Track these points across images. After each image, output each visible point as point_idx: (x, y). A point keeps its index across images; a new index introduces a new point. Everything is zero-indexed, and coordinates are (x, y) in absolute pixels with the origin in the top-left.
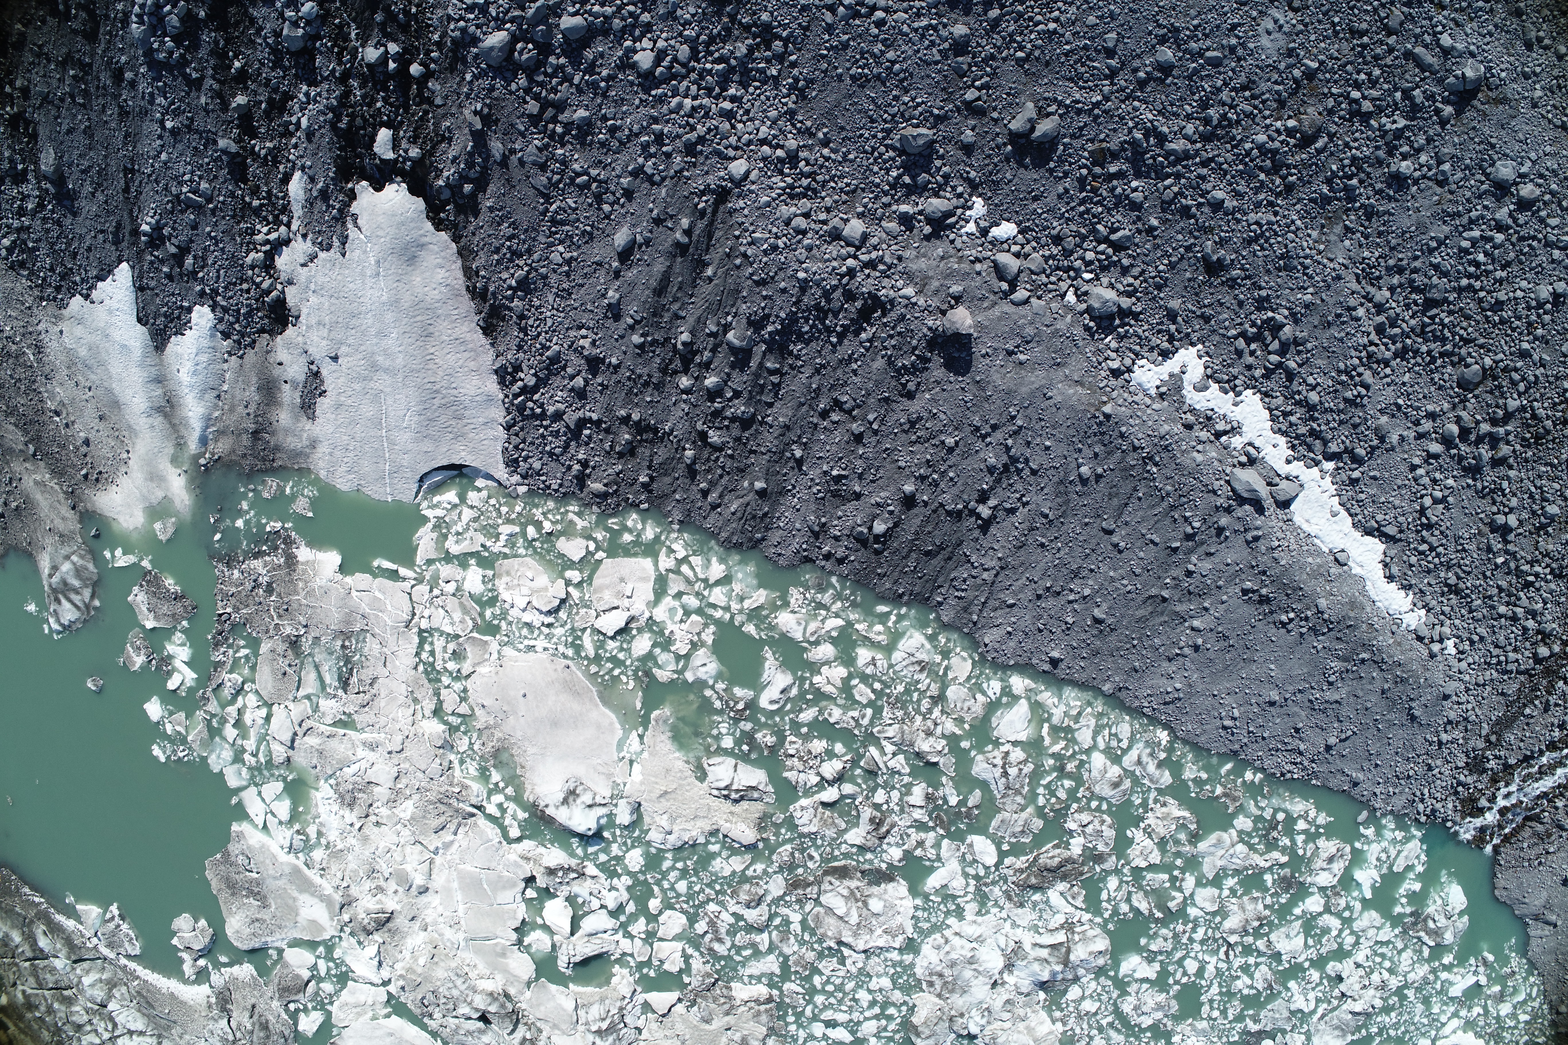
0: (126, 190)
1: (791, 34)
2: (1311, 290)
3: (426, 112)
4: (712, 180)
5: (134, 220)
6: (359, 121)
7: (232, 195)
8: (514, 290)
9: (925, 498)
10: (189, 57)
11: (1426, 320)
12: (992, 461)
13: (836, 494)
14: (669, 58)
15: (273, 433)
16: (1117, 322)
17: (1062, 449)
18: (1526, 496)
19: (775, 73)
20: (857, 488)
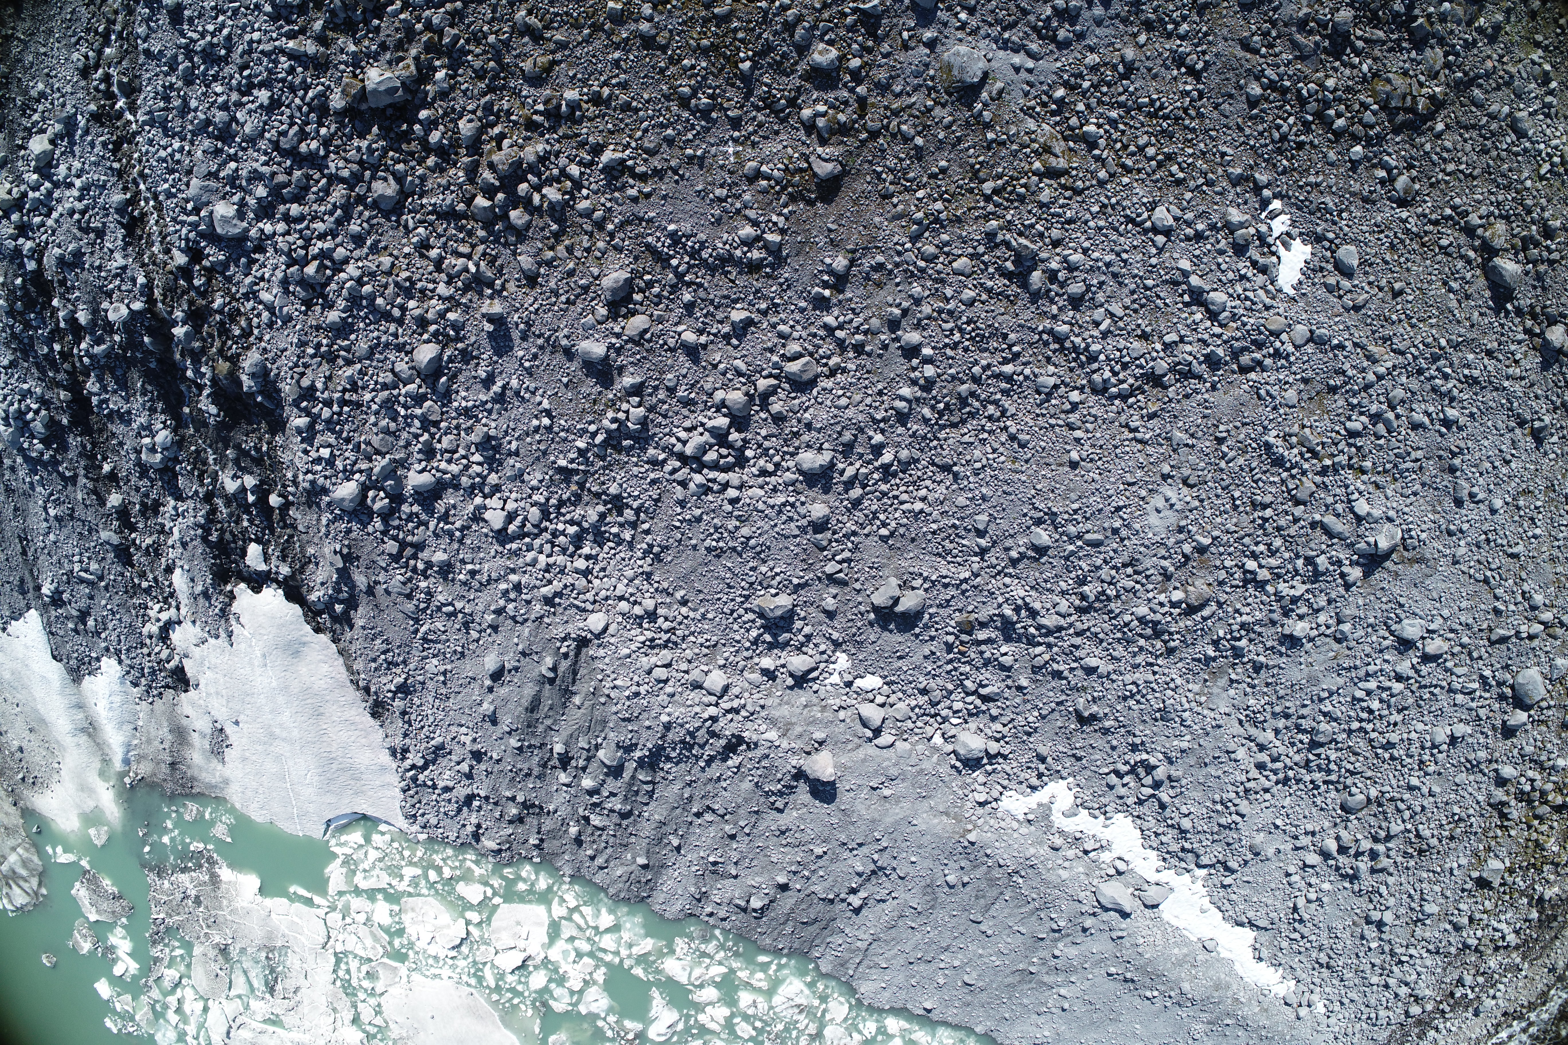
0: (24, 553)
1: (642, 505)
2: (1188, 737)
3: (291, 536)
4: (573, 629)
5: (35, 579)
6: (228, 536)
7: (122, 574)
8: (395, 693)
9: (798, 887)
10: (59, 457)
11: (1311, 757)
12: (860, 869)
13: (714, 872)
14: (520, 518)
15: (189, 767)
16: (985, 761)
17: (929, 863)
18: (1405, 896)
19: (628, 538)
20: (734, 873)
